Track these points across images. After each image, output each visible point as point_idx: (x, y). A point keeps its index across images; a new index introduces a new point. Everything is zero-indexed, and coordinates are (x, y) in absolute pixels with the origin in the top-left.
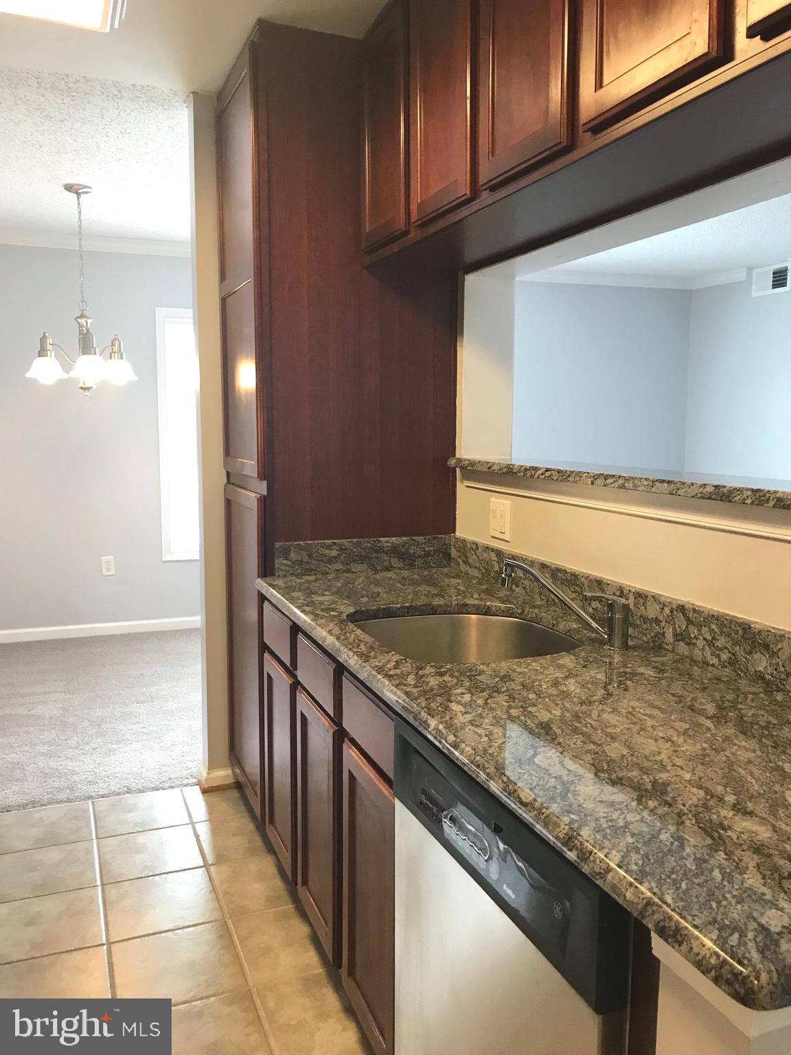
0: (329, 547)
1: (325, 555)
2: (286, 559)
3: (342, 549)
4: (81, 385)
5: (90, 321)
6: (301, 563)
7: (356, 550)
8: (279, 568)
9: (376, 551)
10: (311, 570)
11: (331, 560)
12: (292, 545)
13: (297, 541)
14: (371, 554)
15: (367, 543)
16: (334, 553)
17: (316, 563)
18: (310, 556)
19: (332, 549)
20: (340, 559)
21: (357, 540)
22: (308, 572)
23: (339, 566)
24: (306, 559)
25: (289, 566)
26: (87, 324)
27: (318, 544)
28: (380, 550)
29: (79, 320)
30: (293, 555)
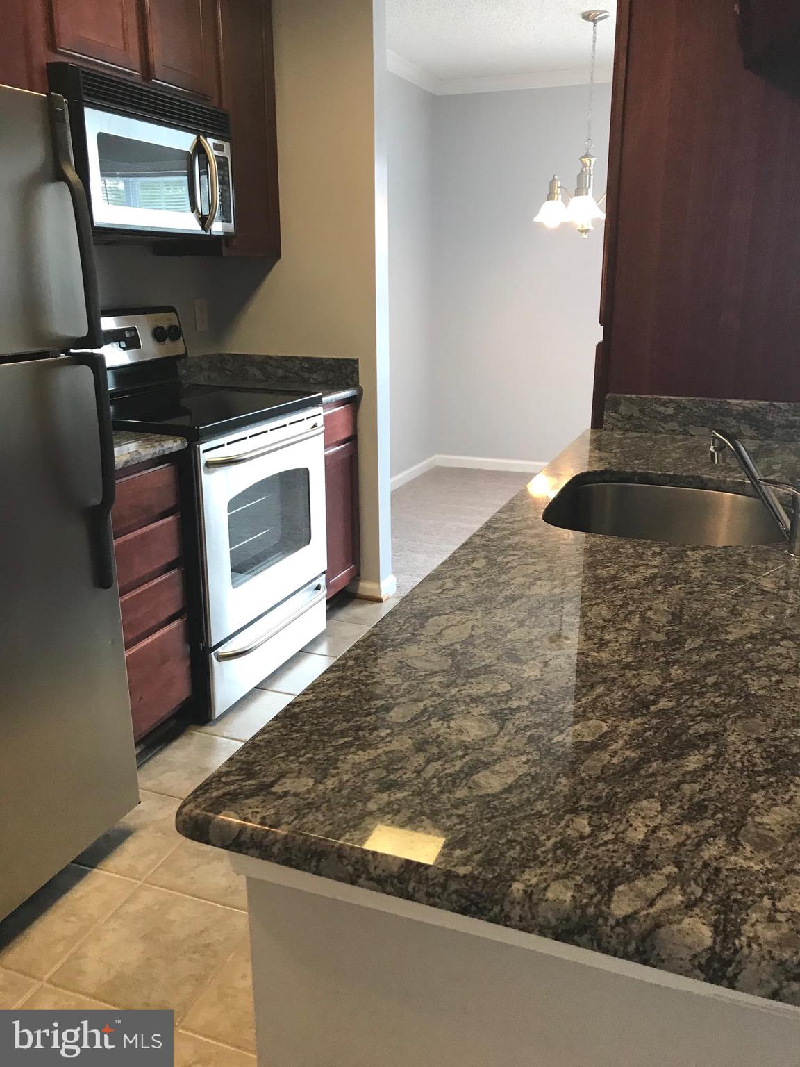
0: (664, 404)
1: (659, 413)
2: (615, 412)
3: (680, 407)
4: (579, 228)
5: (593, 160)
6: (630, 418)
7: (697, 410)
8: (606, 421)
9: (721, 415)
10: (642, 427)
11: (667, 419)
12: (624, 398)
13: (627, 394)
14: (716, 417)
15: (712, 403)
16: (670, 411)
17: (648, 419)
18: (642, 411)
19: (668, 407)
20: (677, 418)
21: (700, 399)
22: (638, 427)
23: (674, 426)
24: (637, 414)
25: (618, 420)
26: (590, 164)
27: (652, 399)
28: (728, 413)
29: (583, 160)
30: (623, 409)
